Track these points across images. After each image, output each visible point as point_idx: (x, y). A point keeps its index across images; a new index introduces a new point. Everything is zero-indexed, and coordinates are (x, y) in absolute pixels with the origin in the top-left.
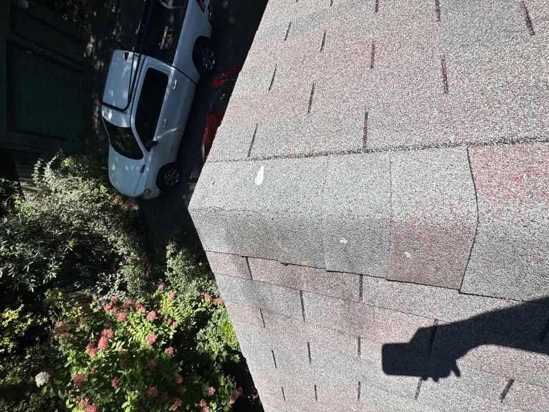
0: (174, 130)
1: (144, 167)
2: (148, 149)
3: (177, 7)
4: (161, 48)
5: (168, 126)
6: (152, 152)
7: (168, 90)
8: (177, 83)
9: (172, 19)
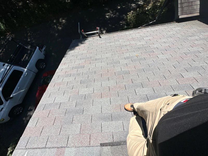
0: (23, 90)
1: (2, 108)
2: (7, 100)
3: (32, 49)
4: (22, 61)
5: (20, 89)
6: (8, 102)
7: (22, 77)
8: (27, 74)
9: (29, 52)
